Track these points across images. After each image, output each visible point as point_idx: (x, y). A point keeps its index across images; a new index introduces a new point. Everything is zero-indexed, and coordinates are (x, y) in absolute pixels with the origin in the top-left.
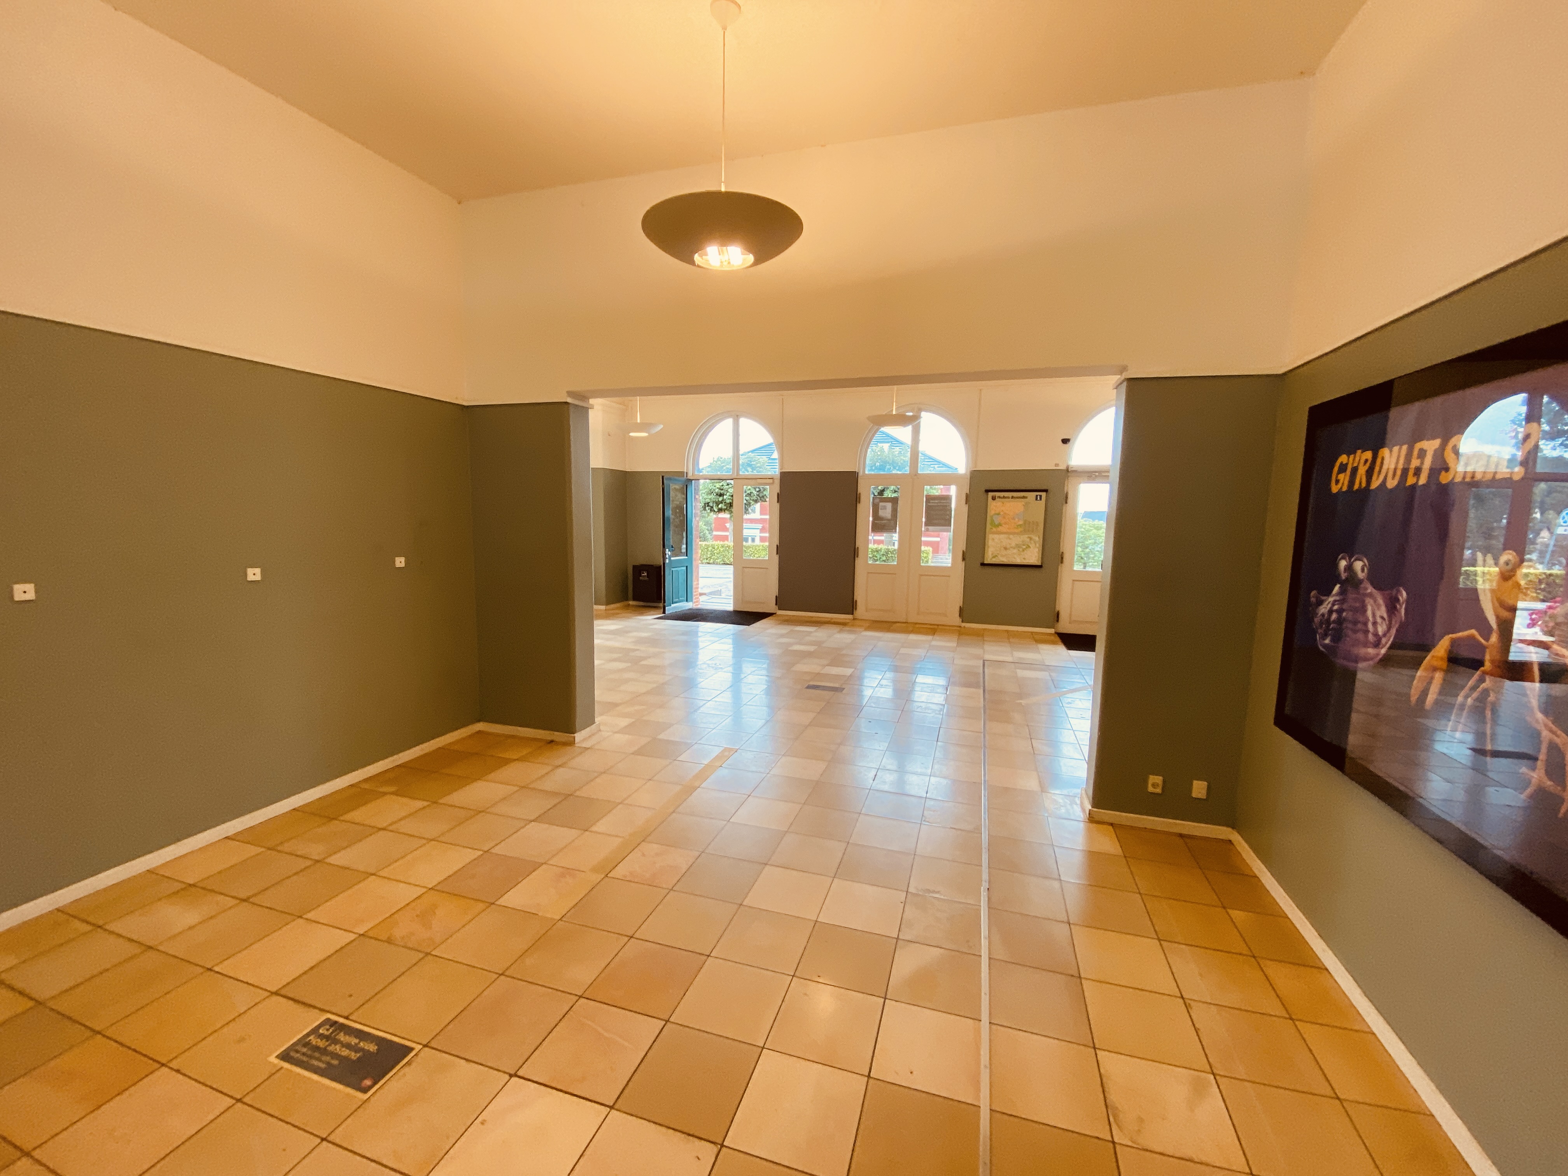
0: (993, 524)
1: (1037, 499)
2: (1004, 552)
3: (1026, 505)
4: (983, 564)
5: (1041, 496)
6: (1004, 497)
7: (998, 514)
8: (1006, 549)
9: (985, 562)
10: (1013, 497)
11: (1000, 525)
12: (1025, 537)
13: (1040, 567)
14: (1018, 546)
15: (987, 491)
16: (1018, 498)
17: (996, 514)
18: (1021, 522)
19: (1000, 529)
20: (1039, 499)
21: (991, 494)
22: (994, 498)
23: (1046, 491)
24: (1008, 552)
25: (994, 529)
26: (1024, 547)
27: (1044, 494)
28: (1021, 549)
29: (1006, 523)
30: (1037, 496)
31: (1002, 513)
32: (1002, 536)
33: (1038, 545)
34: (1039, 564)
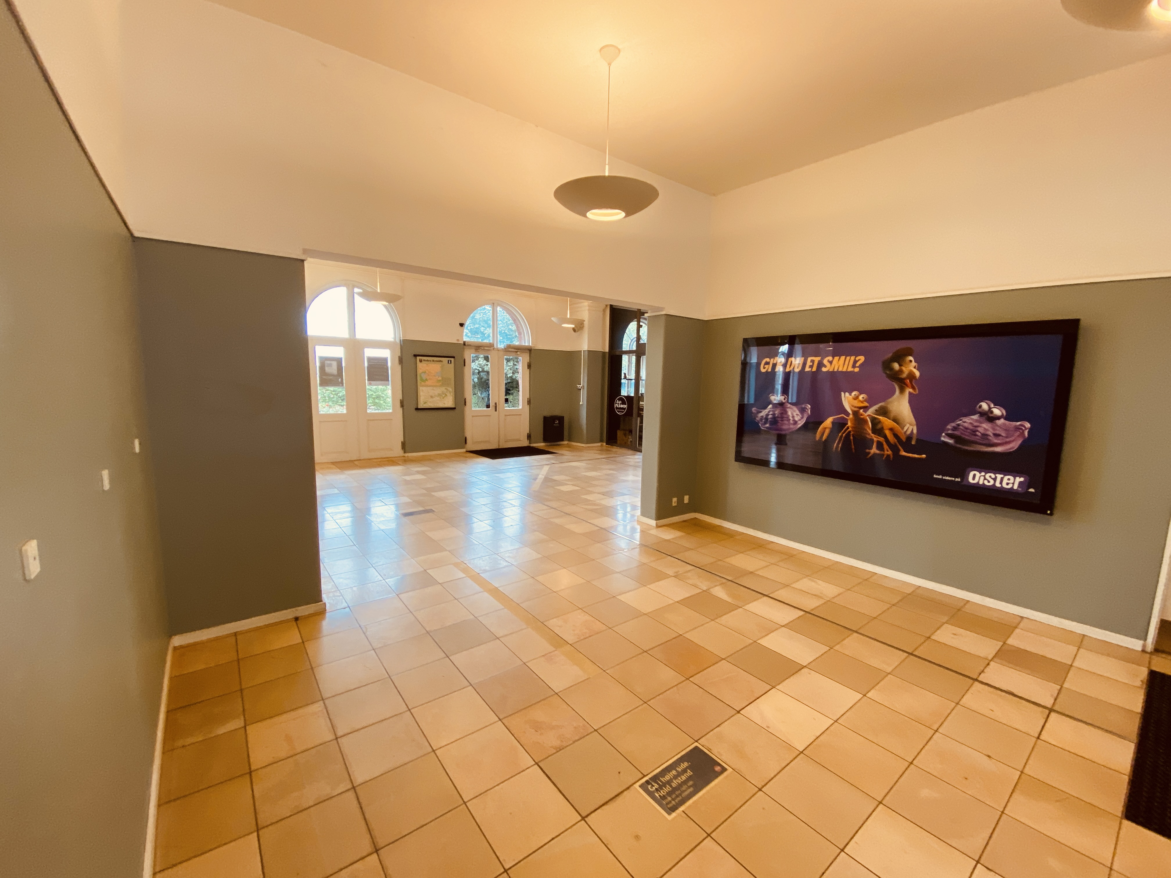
0: (422, 380)
1: (448, 363)
2: (431, 400)
3: (442, 367)
4: (417, 409)
5: (451, 361)
6: (427, 361)
7: (425, 372)
8: (432, 397)
9: (419, 408)
10: (433, 361)
11: (426, 380)
12: (443, 389)
13: (454, 408)
14: (439, 395)
15: (415, 356)
16: (437, 361)
17: (423, 372)
18: (440, 378)
19: (427, 383)
20: (450, 362)
21: (418, 358)
22: (421, 361)
23: (454, 357)
24: (434, 399)
25: (423, 383)
26: (444, 396)
27: (452, 359)
28: (442, 397)
29: (430, 379)
30: (448, 361)
31: (427, 372)
32: (429, 388)
33: (452, 394)
34: (453, 406)
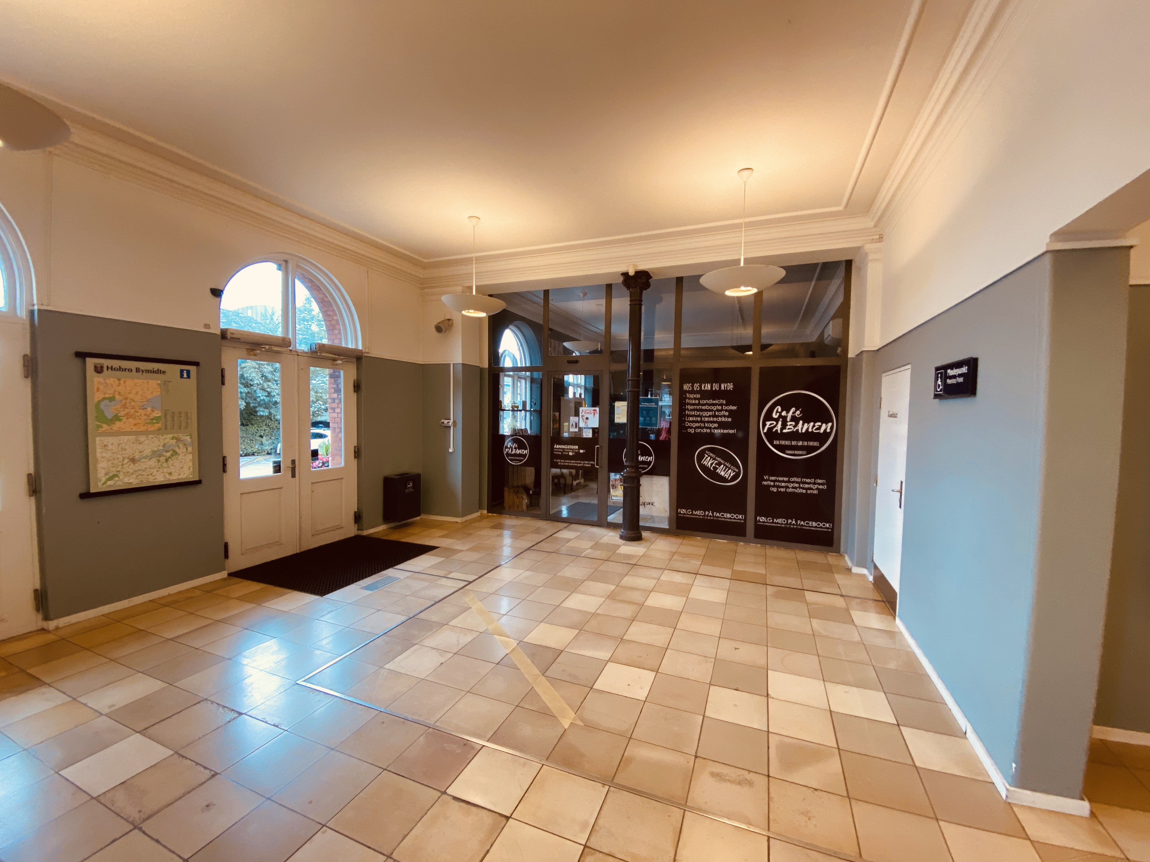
0: (101, 417)
1: (182, 376)
2: (132, 468)
3: (165, 384)
4: (86, 496)
6: (120, 369)
7: (112, 399)
8: (133, 460)
9: (92, 491)
10: (138, 370)
11: (117, 418)
12: (168, 439)
13: (199, 482)
14: (156, 454)
15: (82, 355)
16: (148, 371)
17: (104, 399)
18: (157, 414)
19: (117, 425)
21: (91, 362)
22: (99, 370)
23: (196, 364)
24: (143, 466)
25: (105, 427)
26: (168, 454)
27: (193, 369)
28: (163, 459)
29: (128, 416)
30: (182, 371)
31: (118, 397)
32: (126, 438)
33: (190, 449)
34: (197, 479)
